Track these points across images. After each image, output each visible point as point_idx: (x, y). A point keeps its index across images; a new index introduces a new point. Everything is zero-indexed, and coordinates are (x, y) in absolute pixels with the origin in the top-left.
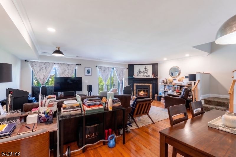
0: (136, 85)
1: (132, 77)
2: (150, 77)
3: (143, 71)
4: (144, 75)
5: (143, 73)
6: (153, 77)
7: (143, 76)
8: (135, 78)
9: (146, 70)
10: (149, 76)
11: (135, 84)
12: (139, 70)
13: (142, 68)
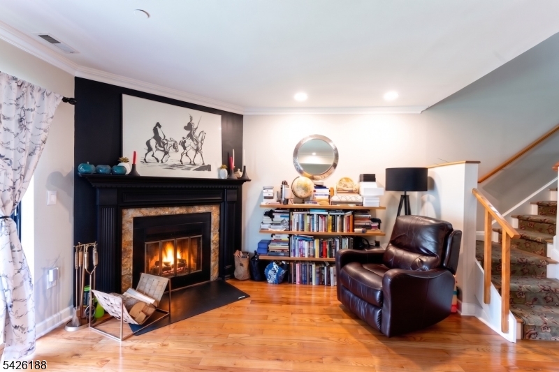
0: (136, 220)
1: (117, 171)
2: (213, 175)
3: (179, 139)
4: (185, 160)
5: (180, 148)
6: (224, 175)
7: (181, 165)
8: (134, 177)
9: (197, 133)
10: (208, 168)
11: (130, 214)
12: (155, 130)
13: (174, 122)
